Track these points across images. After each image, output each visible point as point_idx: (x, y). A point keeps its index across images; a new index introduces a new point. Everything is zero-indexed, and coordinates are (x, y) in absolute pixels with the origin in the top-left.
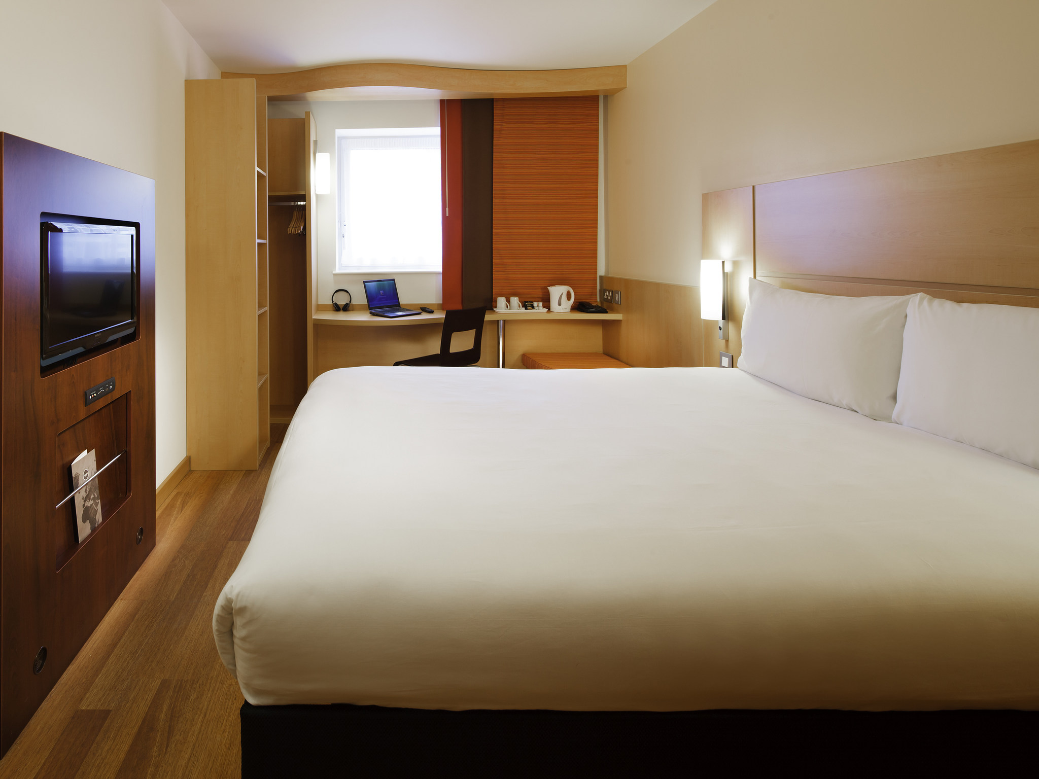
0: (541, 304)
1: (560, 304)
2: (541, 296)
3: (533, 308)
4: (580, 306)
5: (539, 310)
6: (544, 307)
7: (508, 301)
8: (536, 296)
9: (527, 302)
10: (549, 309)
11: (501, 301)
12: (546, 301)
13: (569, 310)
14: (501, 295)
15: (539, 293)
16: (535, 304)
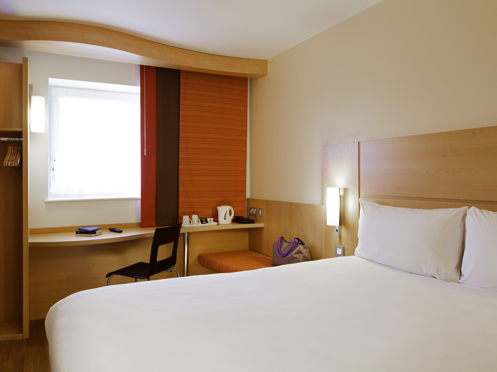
0: (212, 219)
1: (225, 219)
2: (211, 214)
3: (207, 222)
4: (237, 220)
5: (211, 223)
6: (214, 221)
7: (191, 218)
8: (208, 214)
9: (203, 218)
10: (218, 222)
11: (186, 219)
12: (216, 218)
13: (230, 222)
14: (186, 214)
15: (210, 212)
16: (208, 219)
